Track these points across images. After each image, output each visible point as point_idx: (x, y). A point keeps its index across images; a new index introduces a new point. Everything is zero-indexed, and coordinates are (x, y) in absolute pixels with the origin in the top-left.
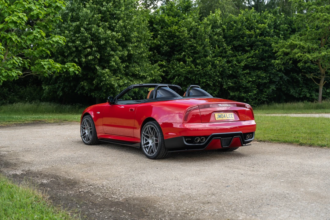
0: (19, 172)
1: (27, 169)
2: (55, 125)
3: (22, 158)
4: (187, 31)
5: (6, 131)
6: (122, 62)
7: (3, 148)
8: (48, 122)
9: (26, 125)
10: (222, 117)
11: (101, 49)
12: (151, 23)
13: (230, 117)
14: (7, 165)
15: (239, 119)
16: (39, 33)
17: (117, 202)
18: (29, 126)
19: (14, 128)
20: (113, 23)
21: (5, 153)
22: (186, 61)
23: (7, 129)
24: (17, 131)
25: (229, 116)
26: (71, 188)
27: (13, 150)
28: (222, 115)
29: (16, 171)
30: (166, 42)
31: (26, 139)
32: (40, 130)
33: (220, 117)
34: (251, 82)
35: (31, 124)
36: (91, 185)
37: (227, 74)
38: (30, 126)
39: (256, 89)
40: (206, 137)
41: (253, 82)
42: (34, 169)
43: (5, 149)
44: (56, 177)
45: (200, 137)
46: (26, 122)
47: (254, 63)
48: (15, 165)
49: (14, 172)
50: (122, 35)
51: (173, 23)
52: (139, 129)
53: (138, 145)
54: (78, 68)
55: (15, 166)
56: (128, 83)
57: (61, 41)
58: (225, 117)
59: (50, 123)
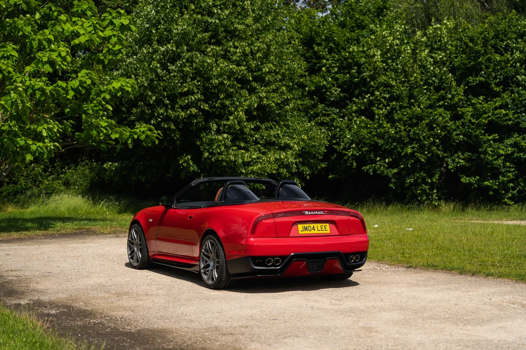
0: (23, 302)
1: (36, 298)
2: (109, 237)
3: (33, 286)
4: (379, 57)
5: (25, 247)
6: (248, 120)
7: (12, 272)
8: (101, 233)
9: (61, 237)
10: (310, 230)
11: (209, 94)
12: (309, 42)
13: (324, 229)
14: (12, 293)
15: (338, 234)
16: (87, 75)
17: (128, 332)
18: (66, 239)
19: (39, 242)
20: (230, 47)
21: (13, 278)
22: (374, 114)
23: (27, 243)
24: (42, 246)
25: (321, 228)
26: (82, 319)
27: (26, 274)
28: (310, 227)
29: (22, 300)
30: (337, 79)
31: (52, 259)
32: (80, 245)
33: (306, 229)
34: (503, 157)
35: (71, 234)
36: (108, 317)
37: (454, 142)
38: (68, 239)
39: (514, 171)
40: (283, 258)
41: (508, 157)
42: (45, 298)
43: (14, 273)
44: (69, 307)
45: (273, 257)
46: (63, 232)
47: (510, 120)
48: (23, 293)
49: (17, 302)
50: (247, 69)
51: (349, 41)
52: (197, 245)
53: (196, 269)
54: (158, 134)
55: (21, 295)
56: (258, 158)
57: (127, 86)
58: (314, 230)
59: (103, 233)
